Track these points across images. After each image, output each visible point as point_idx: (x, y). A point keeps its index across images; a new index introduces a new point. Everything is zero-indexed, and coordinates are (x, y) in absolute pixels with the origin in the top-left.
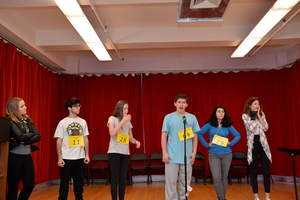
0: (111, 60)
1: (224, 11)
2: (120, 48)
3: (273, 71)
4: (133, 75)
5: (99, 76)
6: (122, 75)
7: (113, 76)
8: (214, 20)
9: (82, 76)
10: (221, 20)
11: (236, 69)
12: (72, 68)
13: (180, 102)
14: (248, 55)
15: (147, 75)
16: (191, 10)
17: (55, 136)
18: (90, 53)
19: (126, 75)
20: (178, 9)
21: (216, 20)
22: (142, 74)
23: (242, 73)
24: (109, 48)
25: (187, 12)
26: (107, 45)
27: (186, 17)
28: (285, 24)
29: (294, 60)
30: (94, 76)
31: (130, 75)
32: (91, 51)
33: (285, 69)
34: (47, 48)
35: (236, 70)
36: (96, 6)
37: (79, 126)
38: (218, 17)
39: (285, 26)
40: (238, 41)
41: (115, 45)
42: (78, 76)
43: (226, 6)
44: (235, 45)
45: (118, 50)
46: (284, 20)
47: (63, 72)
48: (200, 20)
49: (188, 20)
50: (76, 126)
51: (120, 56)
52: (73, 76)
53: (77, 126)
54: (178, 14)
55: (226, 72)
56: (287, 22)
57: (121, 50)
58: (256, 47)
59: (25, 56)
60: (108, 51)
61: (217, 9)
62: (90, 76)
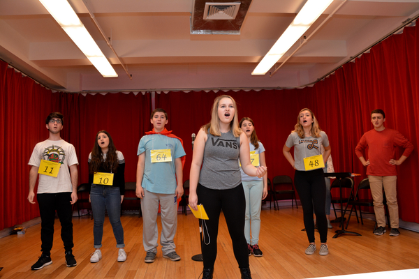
0: (117, 76)
1: (242, 23)
2: (127, 63)
3: (296, 90)
4: (144, 93)
5: (104, 94)
6: (131, 93)
7: (121, 94)
8: (231, 33)
9: (85, 95)
10: (238, 33)
11: (258, 86)
12: (72, 85)
13: (157, 117)
14: (270, 72)
16: (204, 21)
17: (29, 164)
18: (92, 68)
19: (136, 94)
20: (190, 20)
21: (233, 34)
22: (153, 94)
23: (263, 91)
24: (114, 63)
25: (200, 23)
26: (111, 59)
27: (200, 29)
28: (305, 41)
29: (315, 80)
30: (98, 95)
31: (140, 93)
32: (92, 67)
33: (307, 88)
34: (42, 63)
35: (257, 88)
36: (96, 15)
37: (59, 150)
38: (235, 30)
39: (306, 43)
40: (259, 57)
41: (121, 59)
42: (80, 94)
43: (243, 18)
44: (255, 61)
45: (125, 65)
46: (304, 37)
47: (62, 90)
48: (215, 33)
49: (202, 32)
50: (55, 151)
51: (127, 71)
52: (73, 95)
54: (191, 25)
55: (247, 91)
56: (307, 39)
57: (129, 65)
58: (277, 64)
59: (17, 73)
60: (113, 66)
61: (233, 21)
62: (94, 94)
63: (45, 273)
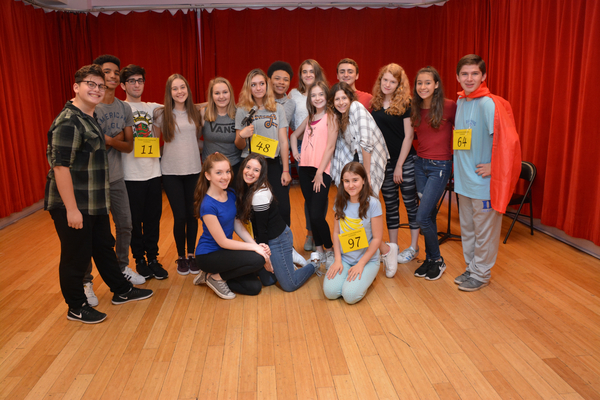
4: (185, 12)
5: (125, 13)
6: (167, 12)
9: (96, 14)
15: (210, 11)
19: (173, 12)
22: (199, 11)
31: (180, 12)
37: (148, 118)
42: (89, 14)
50: (142, 119)
52: (78, 15)
53: (145, 119)
62: (110, 13)
63: (50, 292)
